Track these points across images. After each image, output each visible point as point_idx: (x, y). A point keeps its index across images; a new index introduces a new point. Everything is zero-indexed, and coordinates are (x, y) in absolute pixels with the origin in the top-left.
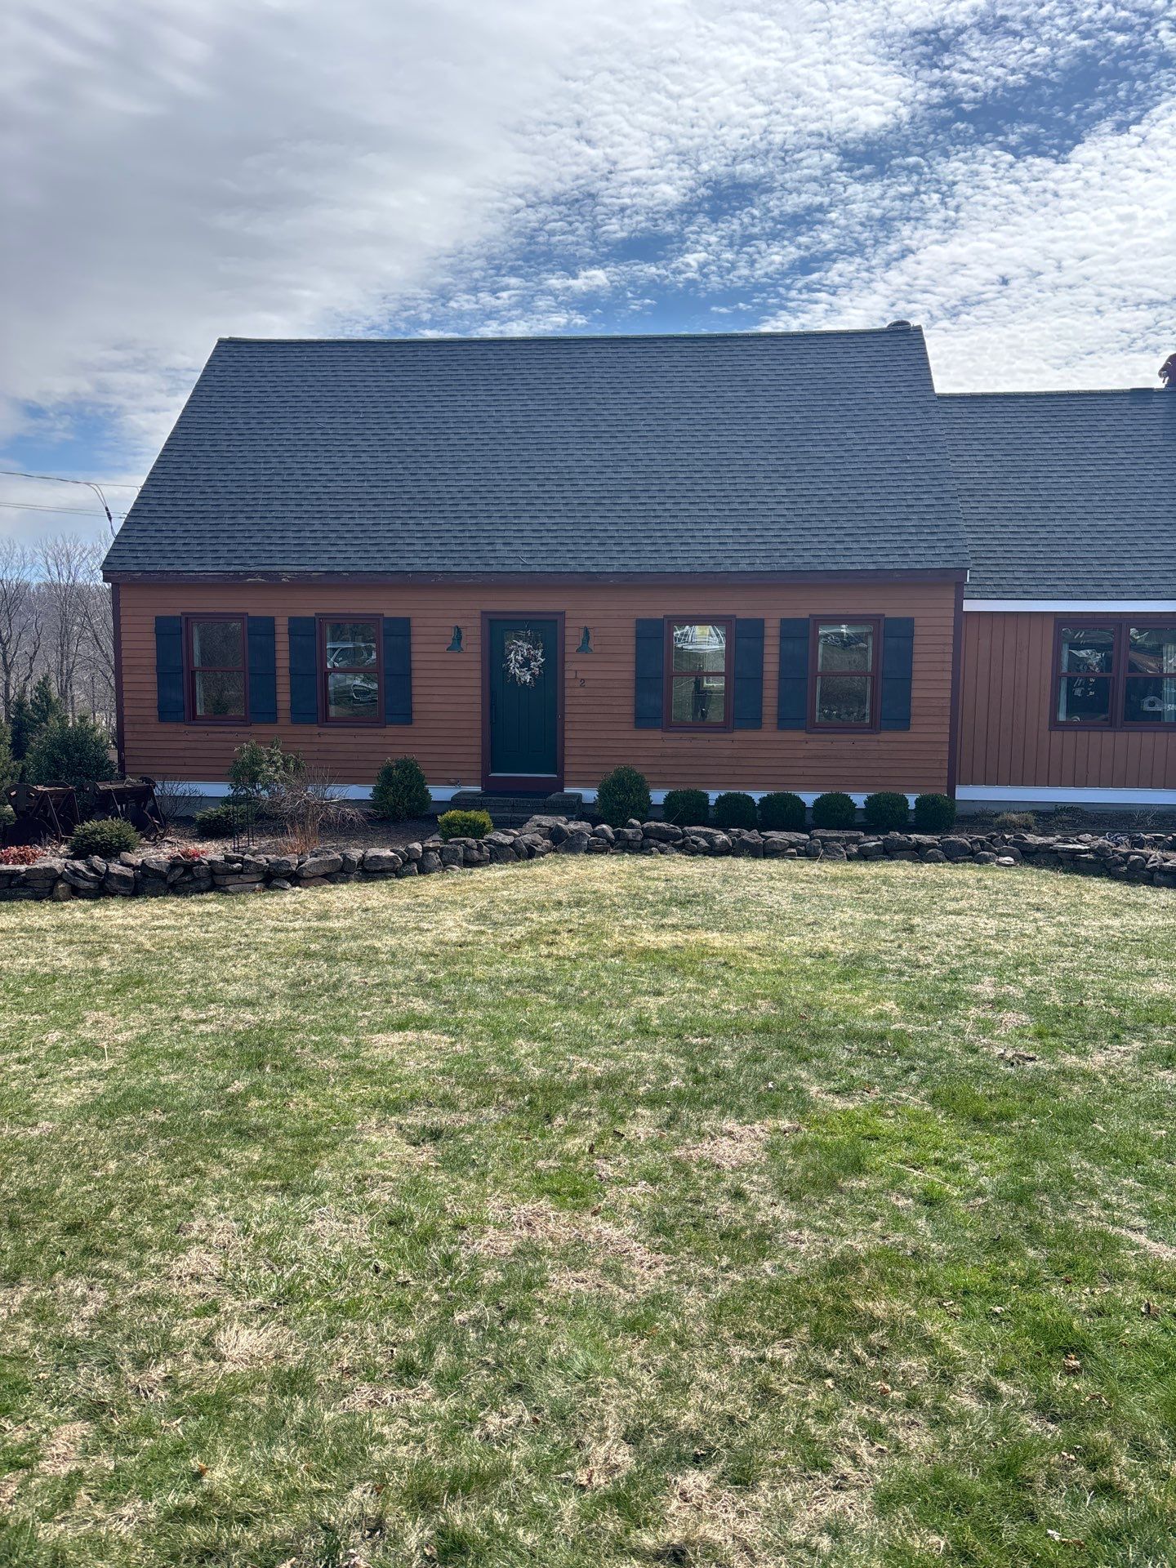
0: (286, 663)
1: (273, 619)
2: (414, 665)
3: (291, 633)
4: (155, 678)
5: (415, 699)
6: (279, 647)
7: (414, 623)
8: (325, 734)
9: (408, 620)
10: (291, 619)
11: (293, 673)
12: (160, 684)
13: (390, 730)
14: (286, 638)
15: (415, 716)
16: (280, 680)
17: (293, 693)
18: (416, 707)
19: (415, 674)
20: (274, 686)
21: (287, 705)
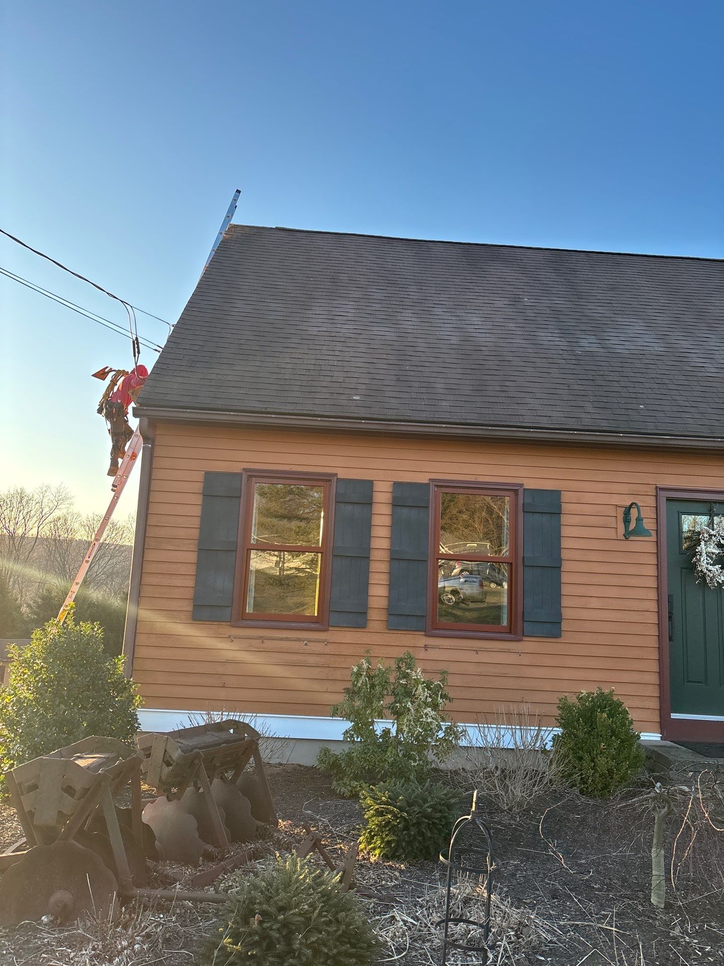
0: (385, 544)
1: (371, 483)
2: (565, 554)
3: (396, 504)
4: (193, 557)
5: (565, 602)
6: (376, 520)
7: (565, 497)
8: (433, 647)
9: (556, 494)
10: (397, 485)
11: (395, 558)
12: (199, 565)
13: (529, 645)
14: (386, 510)
15: (564, 626)
16: (375, 566)
17: (392, 586)
18: (566, 613)
19: (566, 566)
20: (366, 573)
21: (383, 603)
